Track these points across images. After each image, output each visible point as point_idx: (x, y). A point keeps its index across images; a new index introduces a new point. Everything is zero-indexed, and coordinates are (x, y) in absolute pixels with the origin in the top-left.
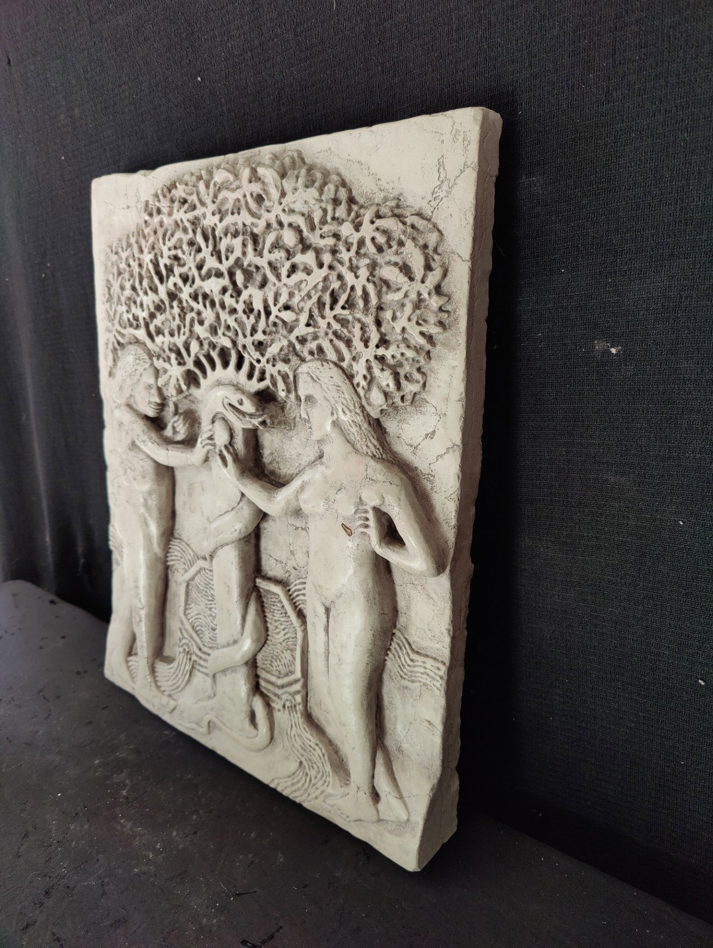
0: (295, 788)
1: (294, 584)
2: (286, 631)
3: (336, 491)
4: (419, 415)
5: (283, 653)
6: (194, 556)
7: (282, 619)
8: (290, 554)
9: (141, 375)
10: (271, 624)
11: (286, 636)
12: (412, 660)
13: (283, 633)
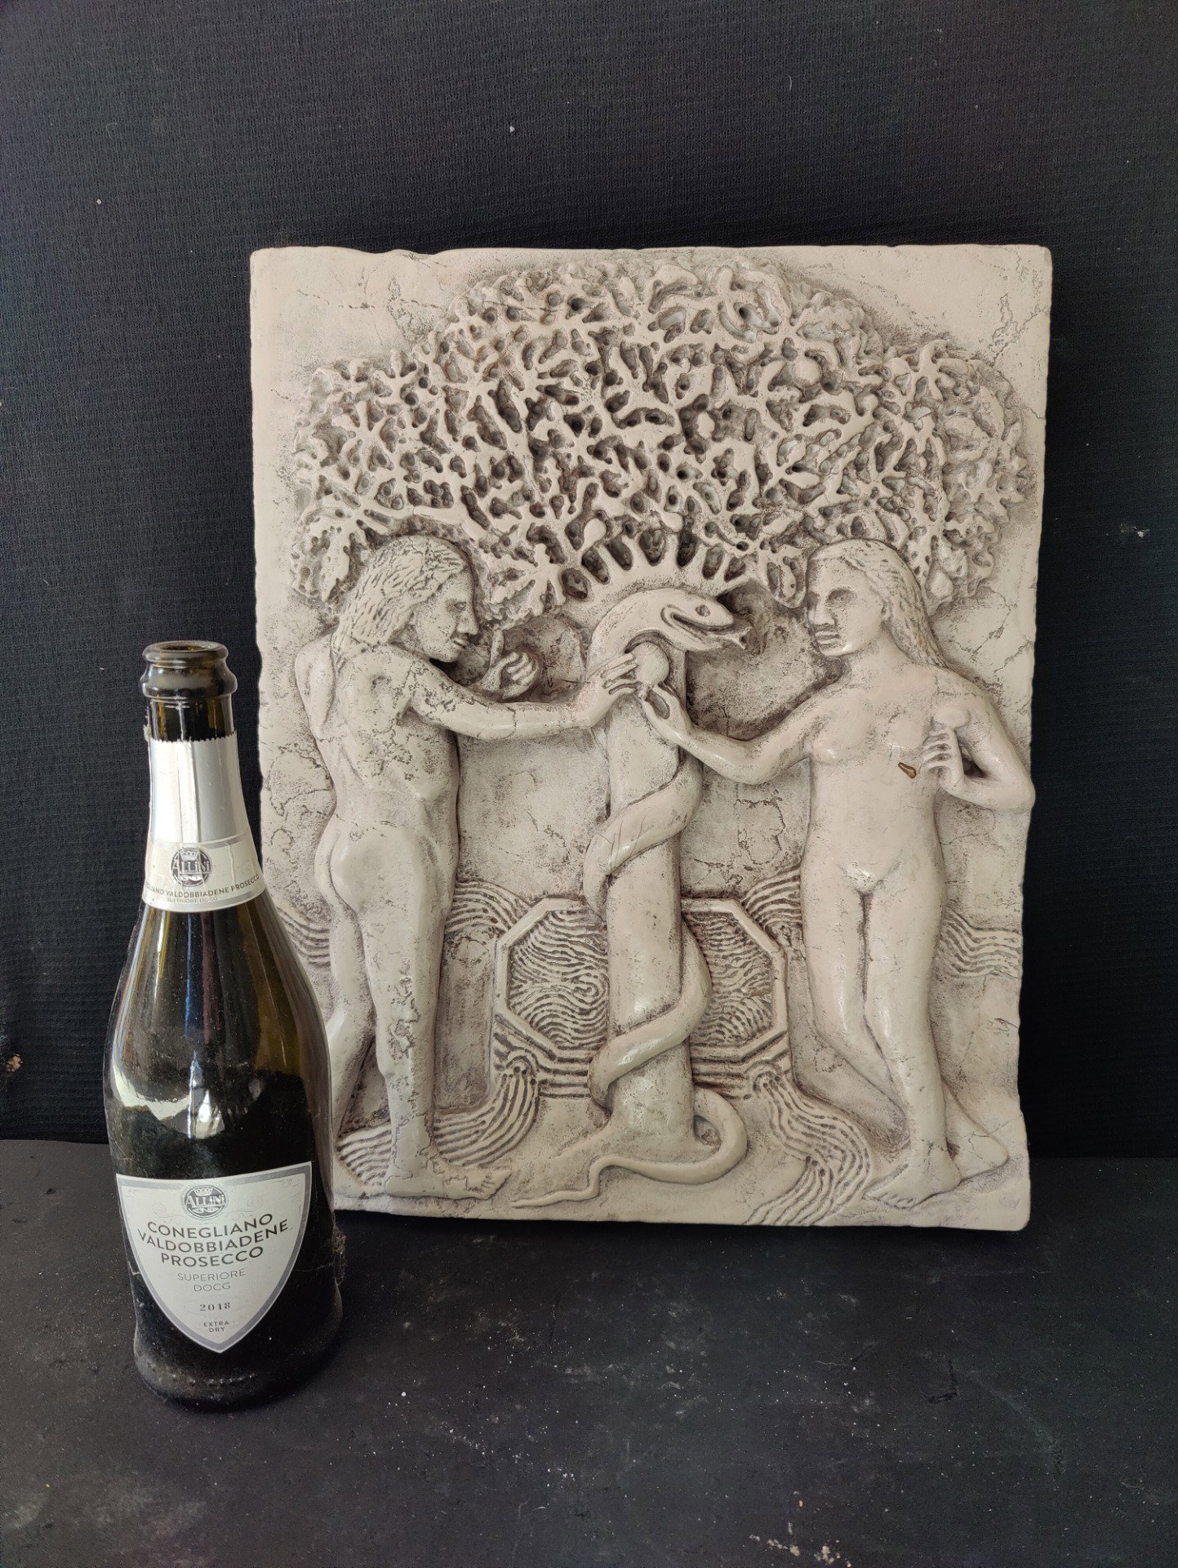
0: (801, 1203)
1: (752, 891)
2: (748, 967)
3: (888, 719)
4: (982, 608)
5: (744, 1004)
6: (516, 901)
7: (739, 951)
8: (738, 848)
9: (440, 587)
10: (716, 965)
11: (750, 976)
12: (975, 941)
13: (742, 972)
